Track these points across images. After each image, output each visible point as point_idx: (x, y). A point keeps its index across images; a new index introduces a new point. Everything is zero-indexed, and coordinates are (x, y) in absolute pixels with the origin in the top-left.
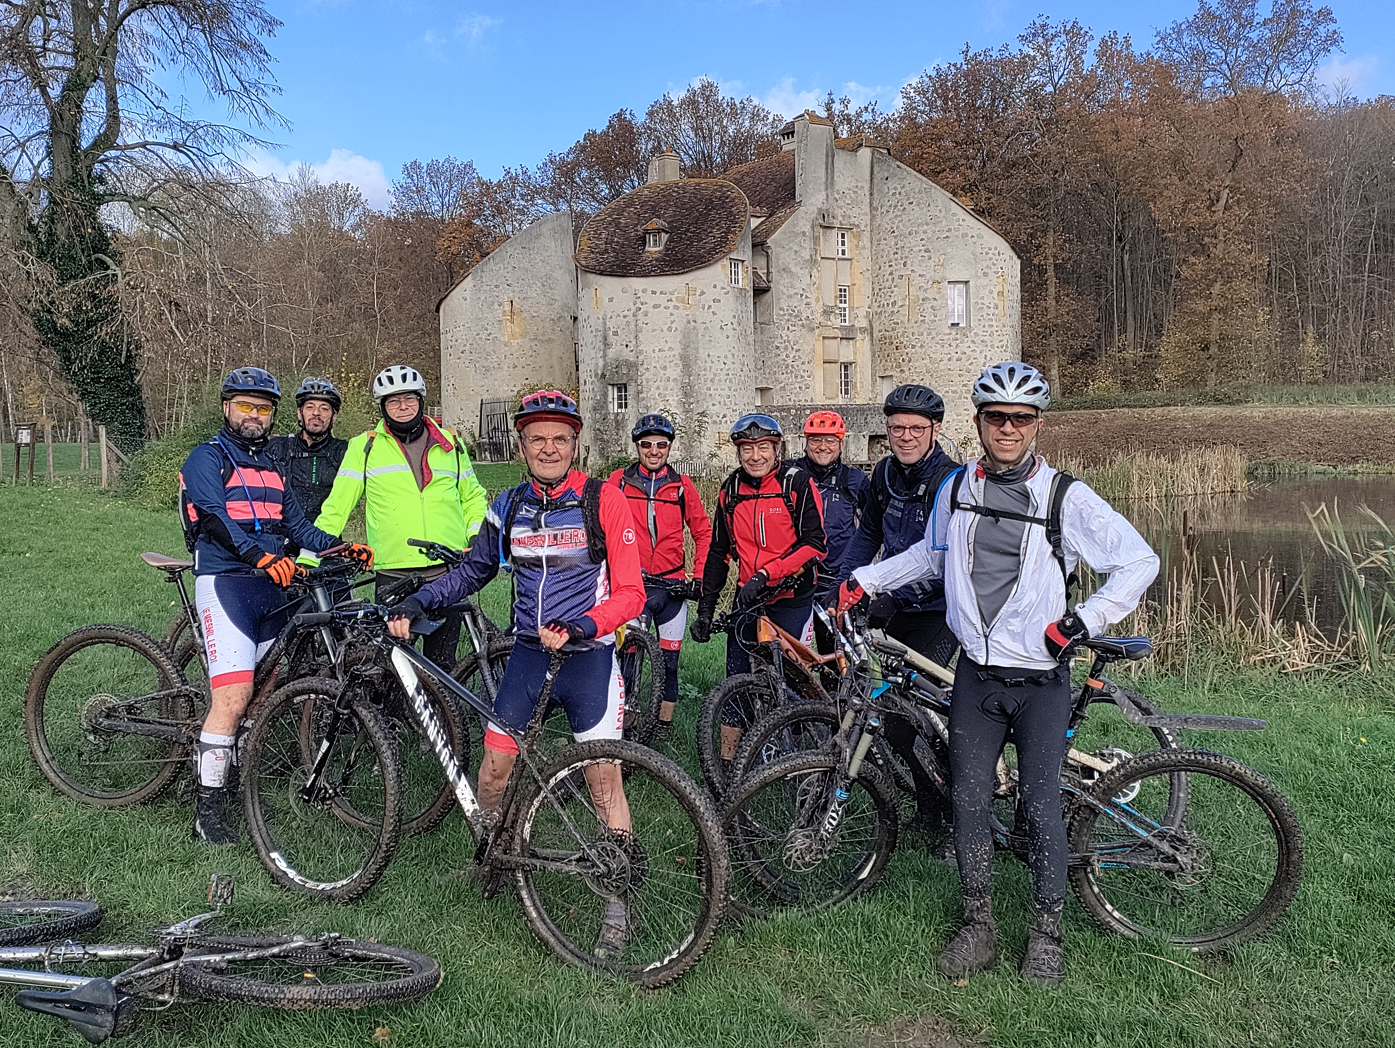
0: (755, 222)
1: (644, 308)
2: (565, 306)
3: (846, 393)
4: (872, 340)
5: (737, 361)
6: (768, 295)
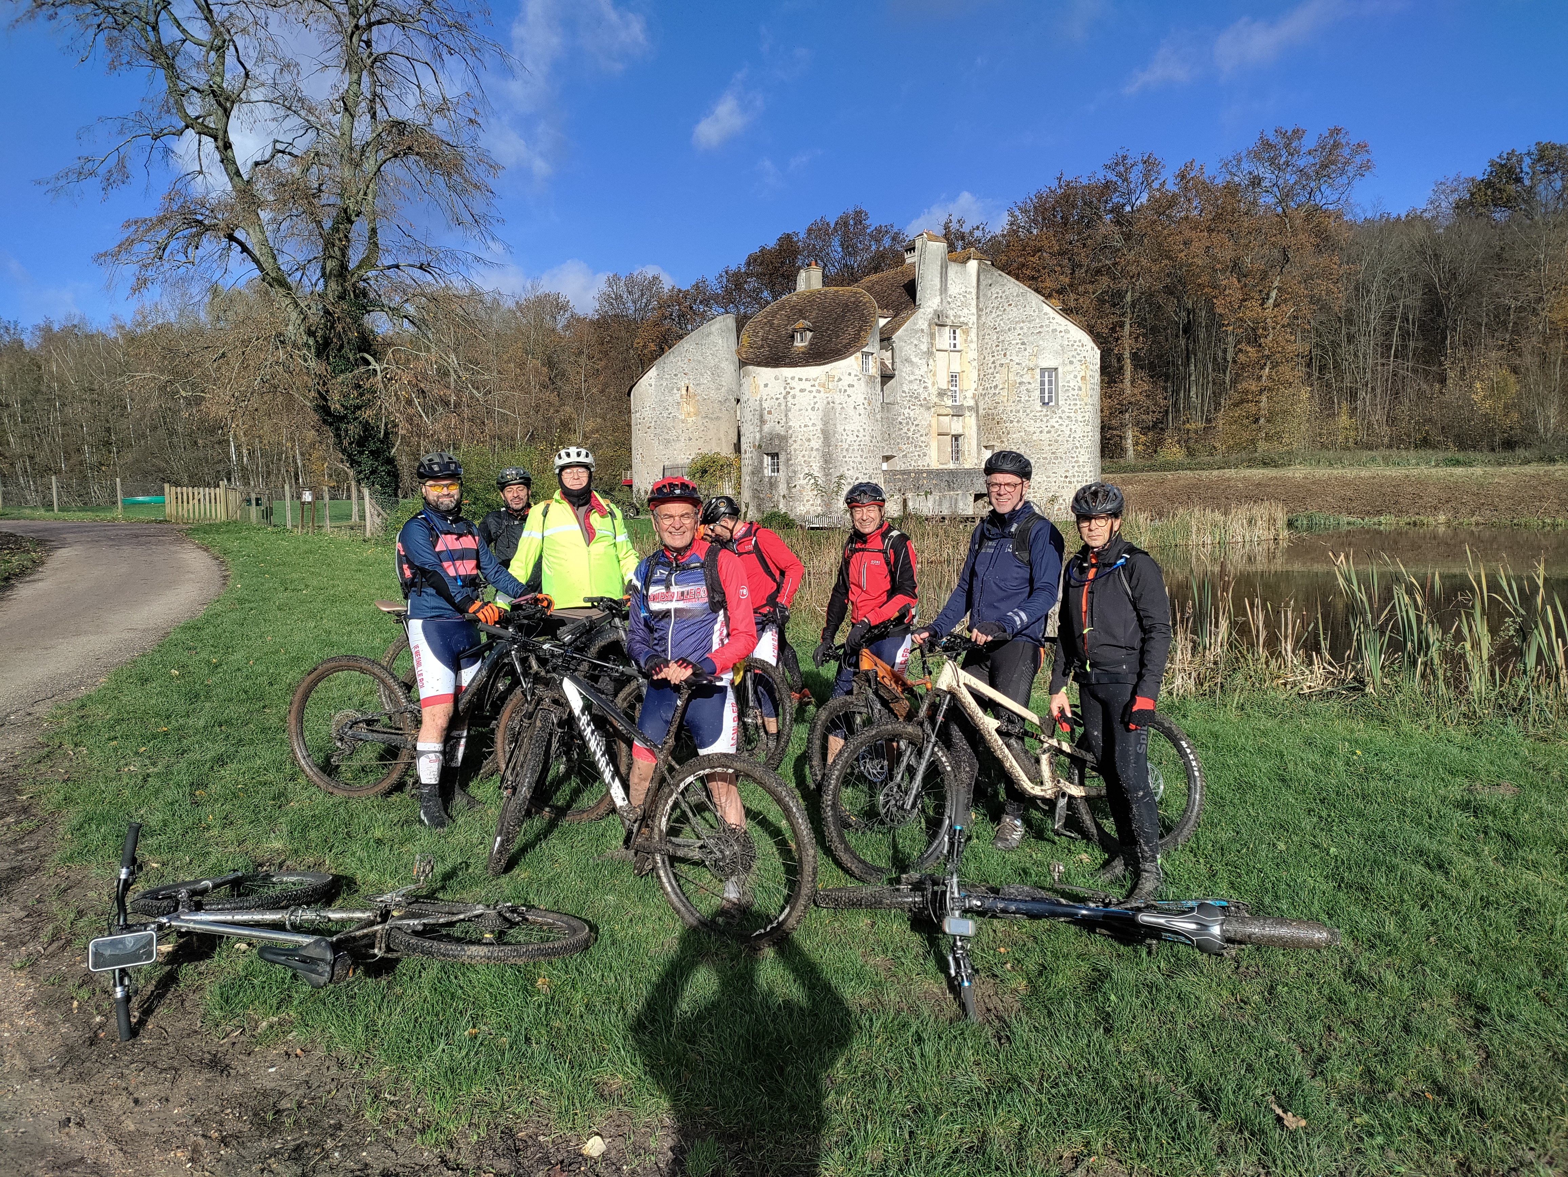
0: (882, 322)
1: (792, 392)
2: (730, 390)
3: (957, 459)
4: (977, 416)
5: (867, 434)
6: (892, 382)
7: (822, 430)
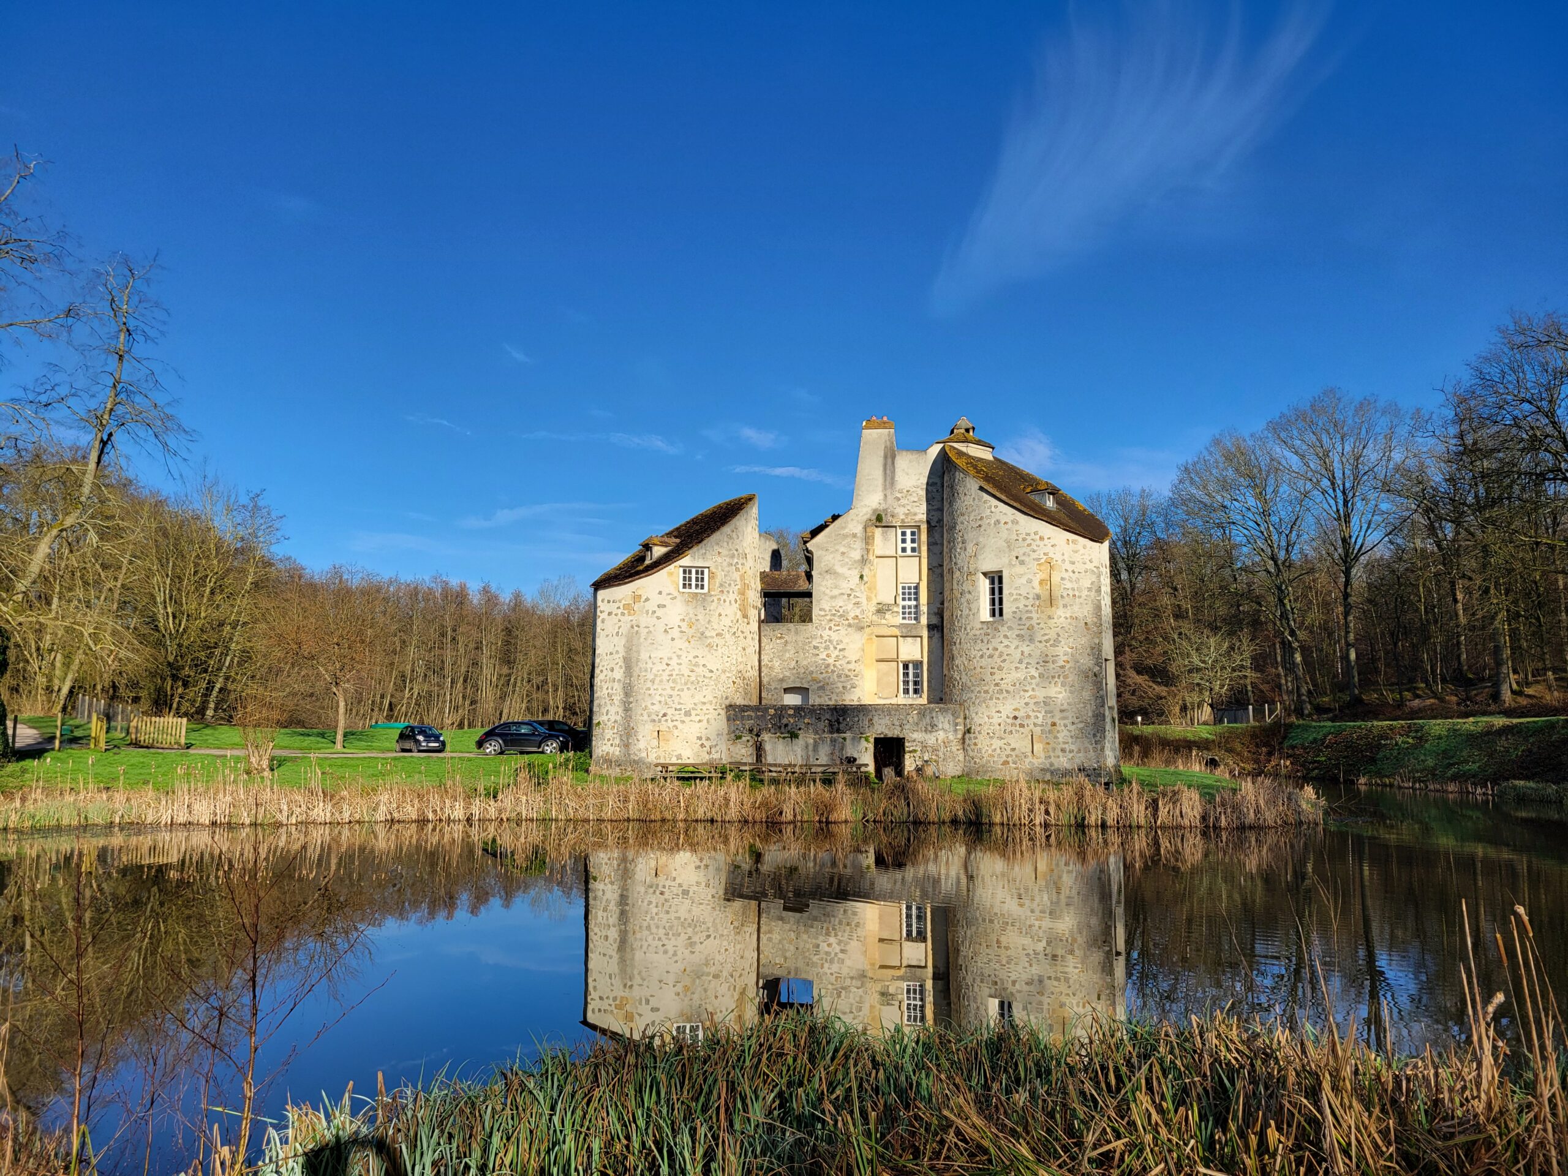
1: (602, 616)
7: (625, 659)
